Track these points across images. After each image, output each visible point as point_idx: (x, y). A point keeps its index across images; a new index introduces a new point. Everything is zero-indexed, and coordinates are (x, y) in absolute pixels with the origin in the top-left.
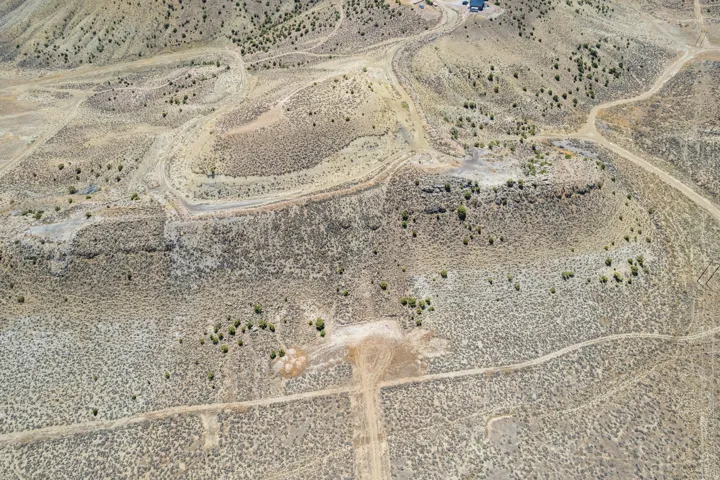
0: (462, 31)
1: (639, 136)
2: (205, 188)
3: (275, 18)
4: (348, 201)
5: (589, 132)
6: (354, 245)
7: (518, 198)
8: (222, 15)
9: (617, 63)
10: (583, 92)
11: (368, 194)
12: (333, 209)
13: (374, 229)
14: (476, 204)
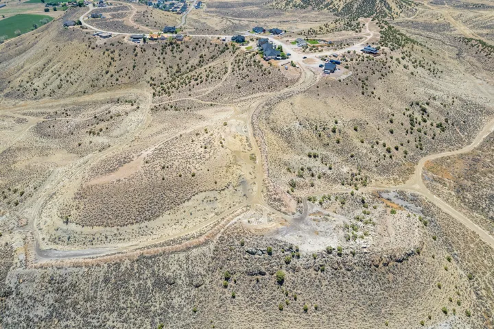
0: (315, 90)
1: (460, 189)
2: (59, 233)
3: (183, 69)
4: (176, 258)
5: (416, 185)
6: (176, 301)
7: (336, 265)
8: (147, 66)
9: (443, 118)
10: (413, 144)
11: (195, 252)
12: (161, 265)
13: (197, 286)
14: (295, 270)
